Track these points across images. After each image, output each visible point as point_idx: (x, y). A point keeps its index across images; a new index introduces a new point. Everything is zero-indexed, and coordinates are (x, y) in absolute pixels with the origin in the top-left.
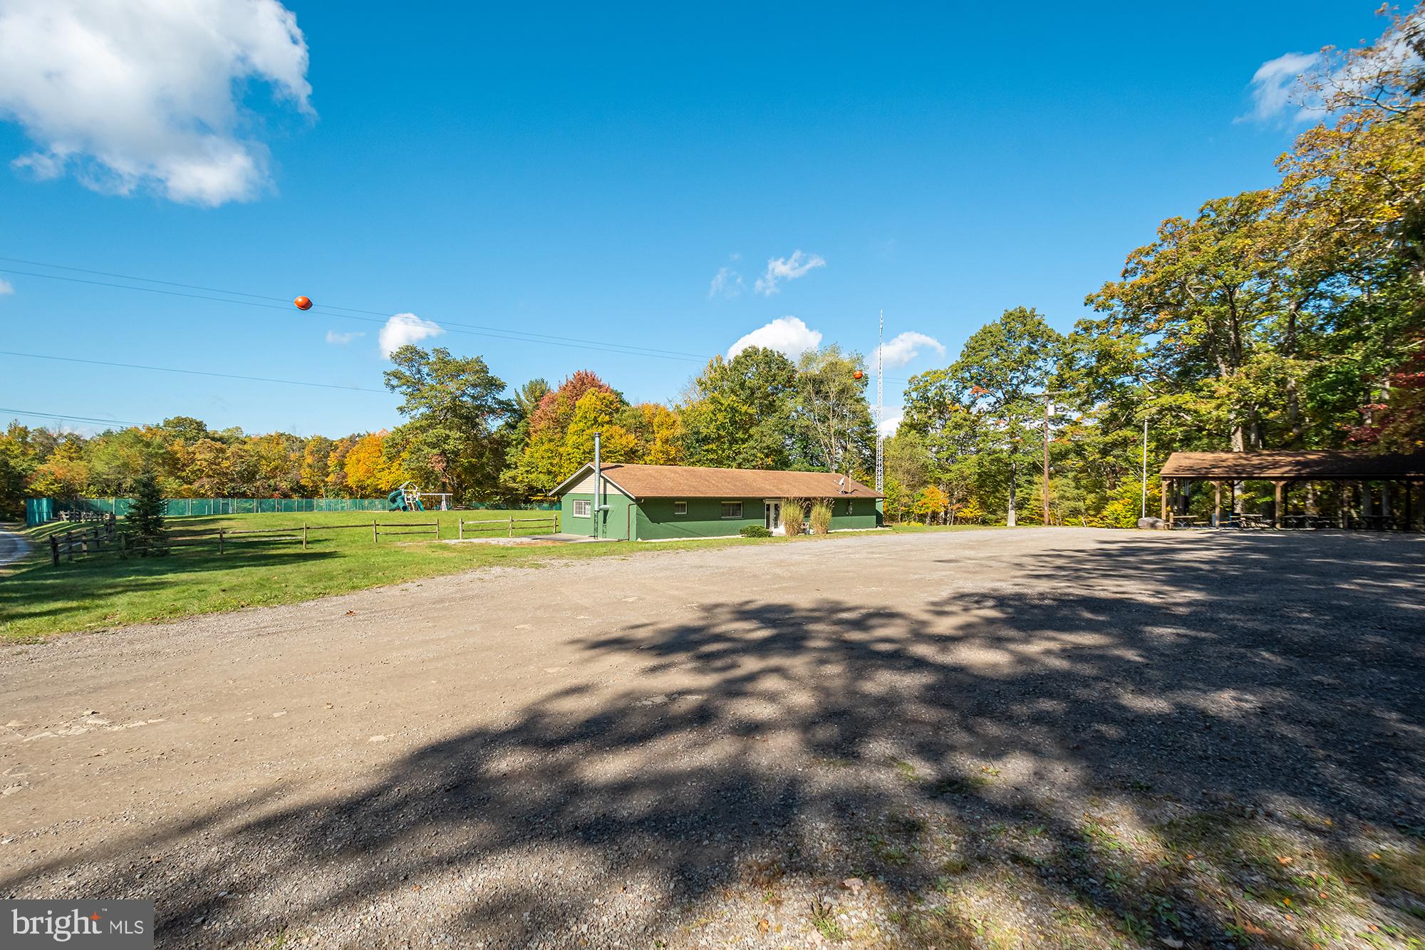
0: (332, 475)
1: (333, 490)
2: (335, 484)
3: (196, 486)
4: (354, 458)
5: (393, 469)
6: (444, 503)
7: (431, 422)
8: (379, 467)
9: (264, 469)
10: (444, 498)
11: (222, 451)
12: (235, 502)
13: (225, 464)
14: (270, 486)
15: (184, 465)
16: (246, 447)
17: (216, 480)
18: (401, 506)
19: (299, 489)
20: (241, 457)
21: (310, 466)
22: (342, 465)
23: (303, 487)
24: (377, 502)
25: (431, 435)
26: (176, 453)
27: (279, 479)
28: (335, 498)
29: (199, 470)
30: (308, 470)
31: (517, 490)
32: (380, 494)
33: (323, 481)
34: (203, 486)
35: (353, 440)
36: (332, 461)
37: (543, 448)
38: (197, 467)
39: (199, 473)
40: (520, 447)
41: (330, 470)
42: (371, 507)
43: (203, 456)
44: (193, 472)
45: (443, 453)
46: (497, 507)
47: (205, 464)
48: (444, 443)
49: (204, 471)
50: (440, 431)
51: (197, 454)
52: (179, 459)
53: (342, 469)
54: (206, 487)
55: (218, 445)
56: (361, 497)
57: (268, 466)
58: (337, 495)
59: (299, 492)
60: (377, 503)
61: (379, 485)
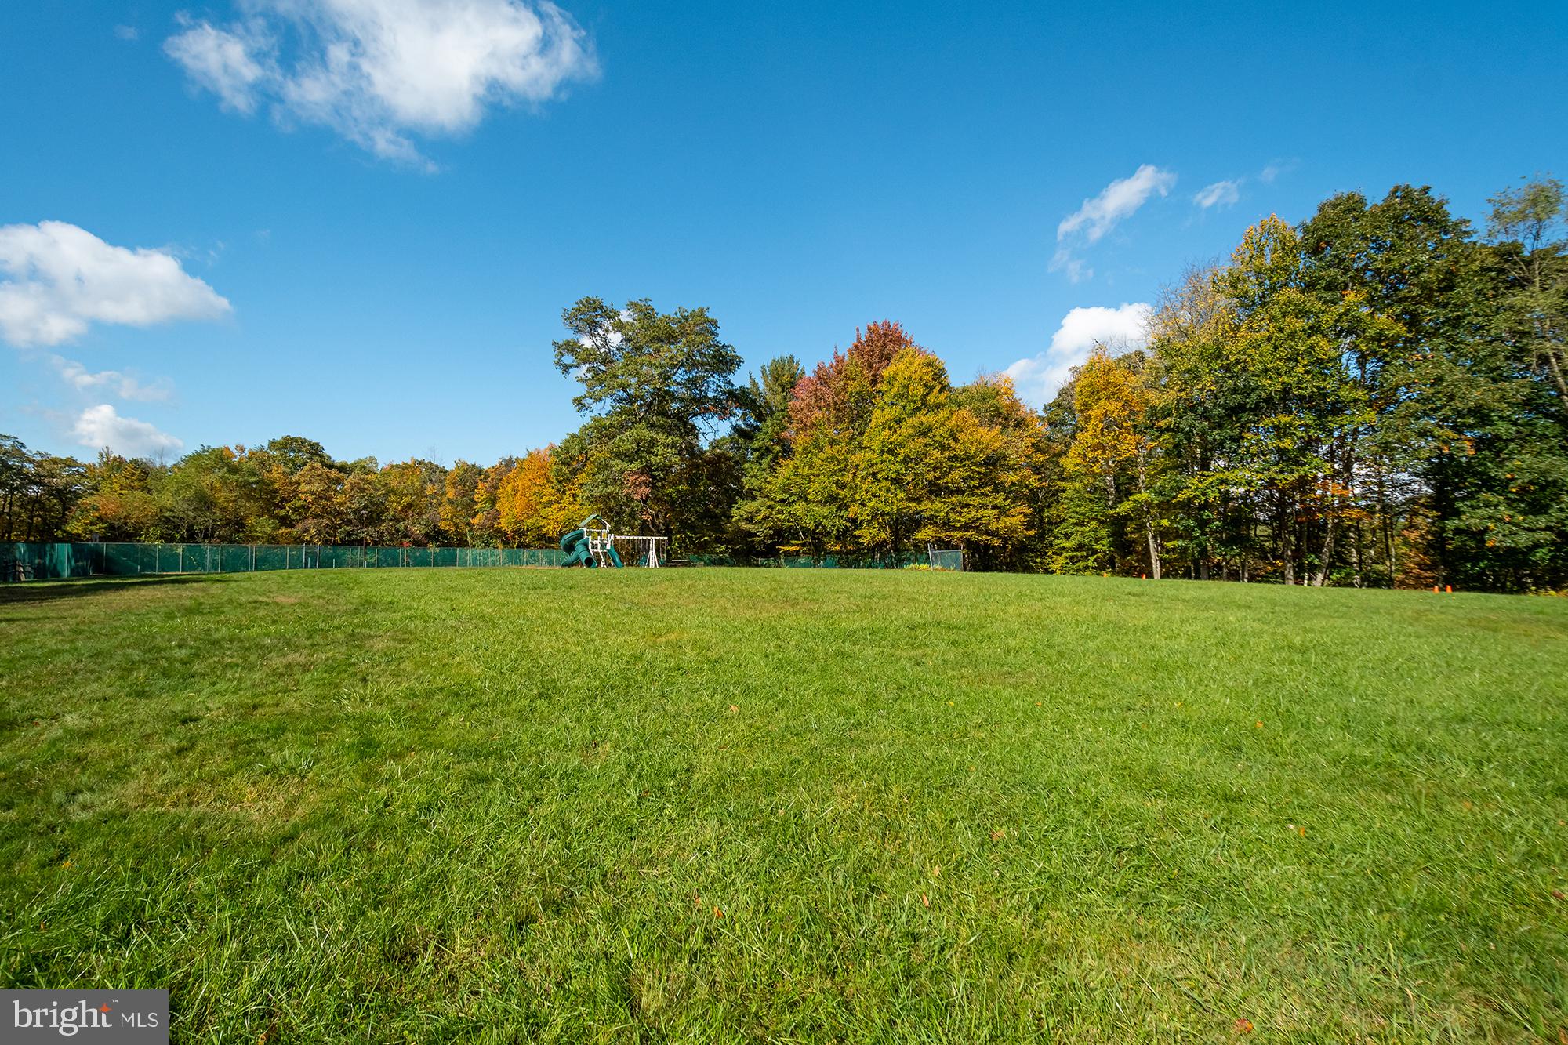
0: (480, 515)
1: (481, 536)
2: (483, 527)
3: (299, 527)
4: (509, 488)
5: (565, 503)
6: (653, 554)
7: (626, 417)
8: (544, 500)
9: (393, 507)
10: (653, 545)
11: (338, 481)
12: (349, 554)
13: (340, 499)
14: (398, 531)
15: (283, 499)
16: (370, 477)
17: (326, 522)
18: (584, 557)
19: (437, 535)
20: (363, 490)
21: (451, 502)
22: (494, 501)
23: (440, 533)
24: (541, 554)
25: (625, 441)
26: (274, 483)
27: (411, 522)
28: (484, 547)
29: (303, 506)
30: (448, 507)
31: (755, 535)
32: (547, 541)
33: (468, 524)
34: (306, 530)
35: (509, 464)
36: (480, 495)
37: (823, 456)
38: (301, 503)
39: (303, 511)
40: (766, 462)
41: (477, 507)
42: (533, 560)
43: (310, 489)
44: (295, 510)
45: (647, 470)
46: (721, 562)
47: (311, 498)
48: (649, 453)
49: (309, 508)
50: (642, 431)
51: (303, 485)
52: (276, 491)
53: (493, 505)
54: (312, 531)
55: (334, 473)
56: (518, 547)
57: (398, 503)
58: (487, 544)
59: (438, 540)
60: (540, 556)
61: (544, 527)
